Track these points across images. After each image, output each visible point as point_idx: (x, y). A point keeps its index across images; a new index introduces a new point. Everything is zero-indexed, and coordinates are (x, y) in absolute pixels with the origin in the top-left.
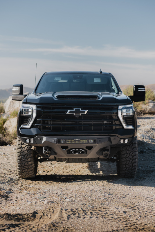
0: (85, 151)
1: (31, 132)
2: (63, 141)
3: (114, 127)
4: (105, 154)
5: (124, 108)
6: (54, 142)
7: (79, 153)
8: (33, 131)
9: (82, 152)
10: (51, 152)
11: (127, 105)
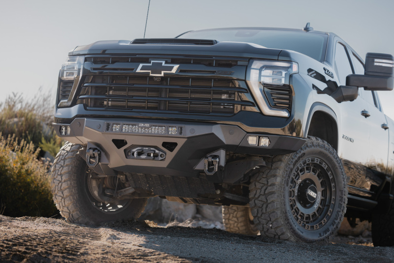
0: (161, 153)
1: (69, 113)
2: (116, 128)
4: (211, 164)
5: (267, 67)
6: (99, 128)
7: (149, 155)
8: (74, 111)
9: (156, 156)
10: (100, 155)
11: (278, 60)
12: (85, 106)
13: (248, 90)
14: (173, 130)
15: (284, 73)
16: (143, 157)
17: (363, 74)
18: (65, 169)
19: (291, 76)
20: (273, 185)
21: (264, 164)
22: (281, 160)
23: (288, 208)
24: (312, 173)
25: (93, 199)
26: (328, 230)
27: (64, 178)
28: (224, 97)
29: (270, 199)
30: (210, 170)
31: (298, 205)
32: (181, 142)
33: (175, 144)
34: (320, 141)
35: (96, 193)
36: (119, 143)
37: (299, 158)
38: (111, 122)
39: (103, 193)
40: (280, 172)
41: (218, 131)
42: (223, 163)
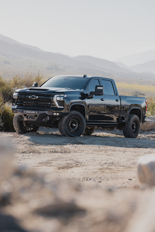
1: (15, 107)
2: (24, 112)
3: (51, 106)
4: (45, 120)
5: (58, 96)
6: (20, 112)
7: (32, 118)
8: (16, 107)
9: (33, 118)
10: (22, 118)
11: (61, 94)
12: (18, 106)
13: (53, 102)
14: (36, 112)
15: (62, 98)
16: (30, 118)
17: (94, 91)
18: (16, 120)
19: (64, 98)
20: (62, 123)
21: (59, 119)
22: (64, 118)
23: (67, 129)
24: (74, 120)
25: (24, 127)
26: (79, 134)
27: (16, 122)
28: (49, 103)
29: (62, 127)
30: (46, 121)
31: (70, 128)
32: (38, 115)
33: (37, 115)
34: (76, 112)
35: (25, 126)
36: (25, 115)
37: (69, 117)
38: (23, 110)
39: (26, 126)
40: (64, 120)
41: (46, 112)
42: (48, 119)
